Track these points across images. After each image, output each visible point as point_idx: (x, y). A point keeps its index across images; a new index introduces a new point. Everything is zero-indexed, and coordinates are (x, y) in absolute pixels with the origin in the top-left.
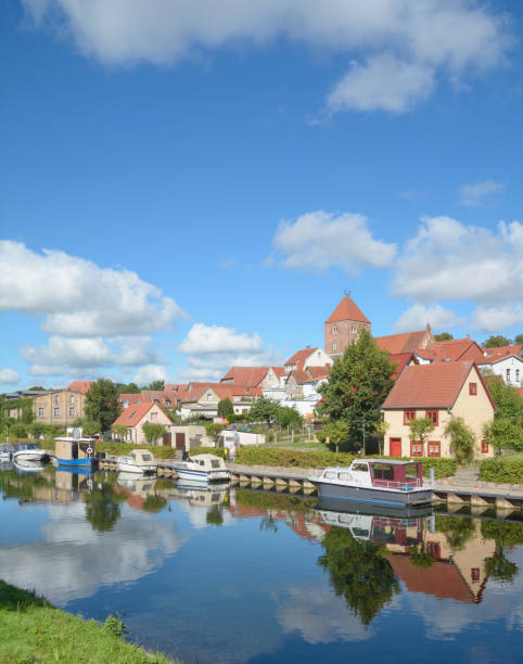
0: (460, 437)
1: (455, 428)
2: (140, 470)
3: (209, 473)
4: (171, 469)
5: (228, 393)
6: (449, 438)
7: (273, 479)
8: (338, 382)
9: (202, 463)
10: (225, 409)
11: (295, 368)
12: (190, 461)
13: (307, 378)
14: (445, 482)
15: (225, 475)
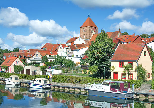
0: (141, 72)
1: (139, 69)
2: (14, 84)
3: (43, 85)
4: (26, 83)
5: (44, 54)
6: (137, 72)
7: (69, 88)
8: (93, 50)
9: (40, 81)
10: (44, 60)
11: (70, 44)
12: (35, 80)
13: (75, 48)
14: (137, 89)
15: (49, 86)
